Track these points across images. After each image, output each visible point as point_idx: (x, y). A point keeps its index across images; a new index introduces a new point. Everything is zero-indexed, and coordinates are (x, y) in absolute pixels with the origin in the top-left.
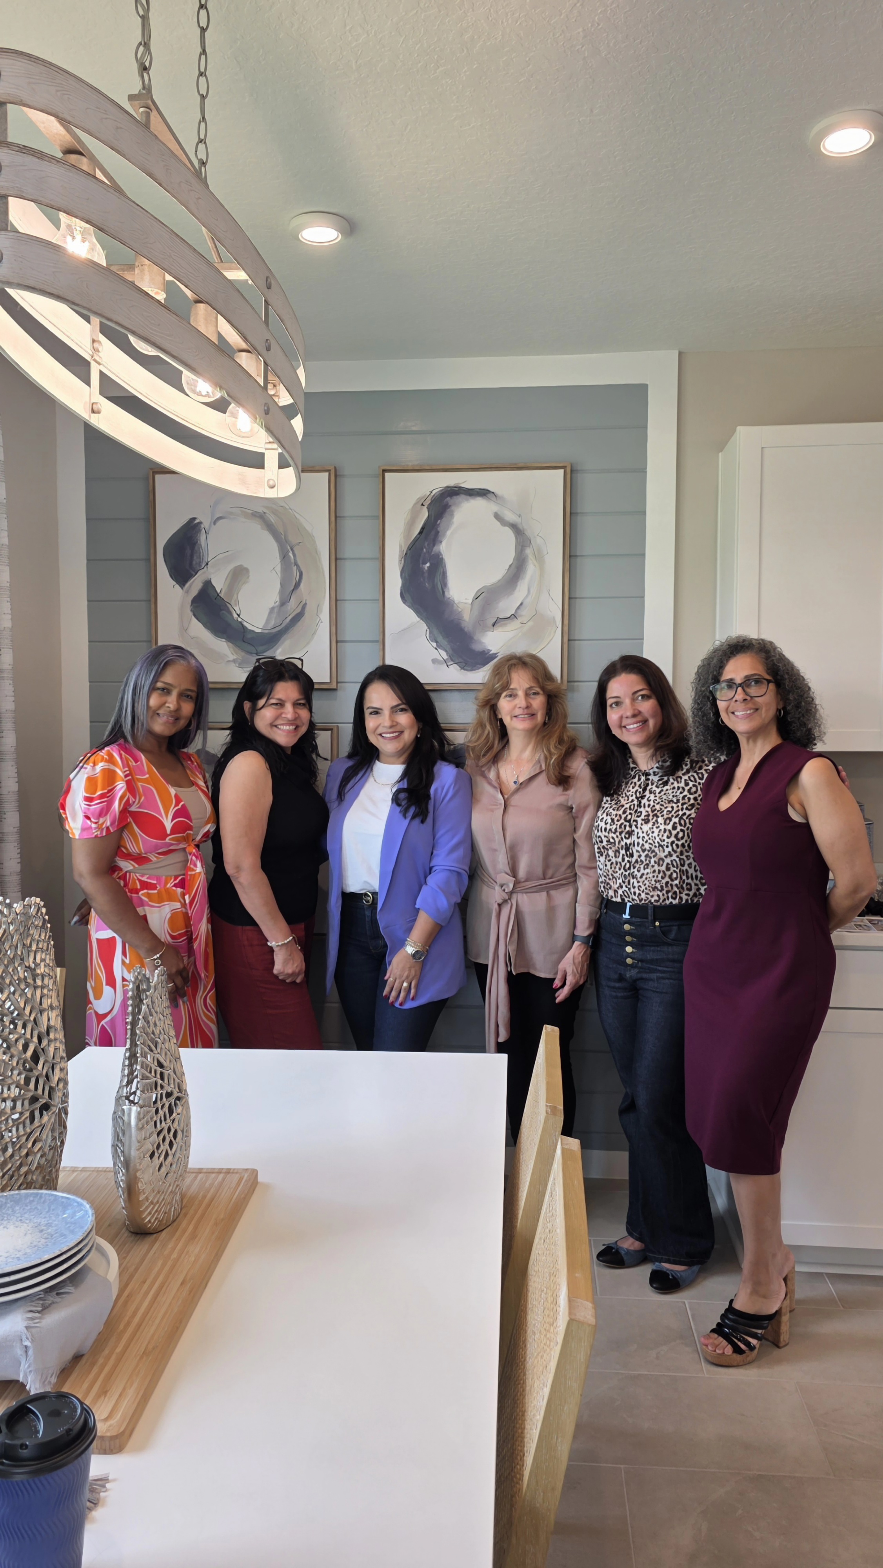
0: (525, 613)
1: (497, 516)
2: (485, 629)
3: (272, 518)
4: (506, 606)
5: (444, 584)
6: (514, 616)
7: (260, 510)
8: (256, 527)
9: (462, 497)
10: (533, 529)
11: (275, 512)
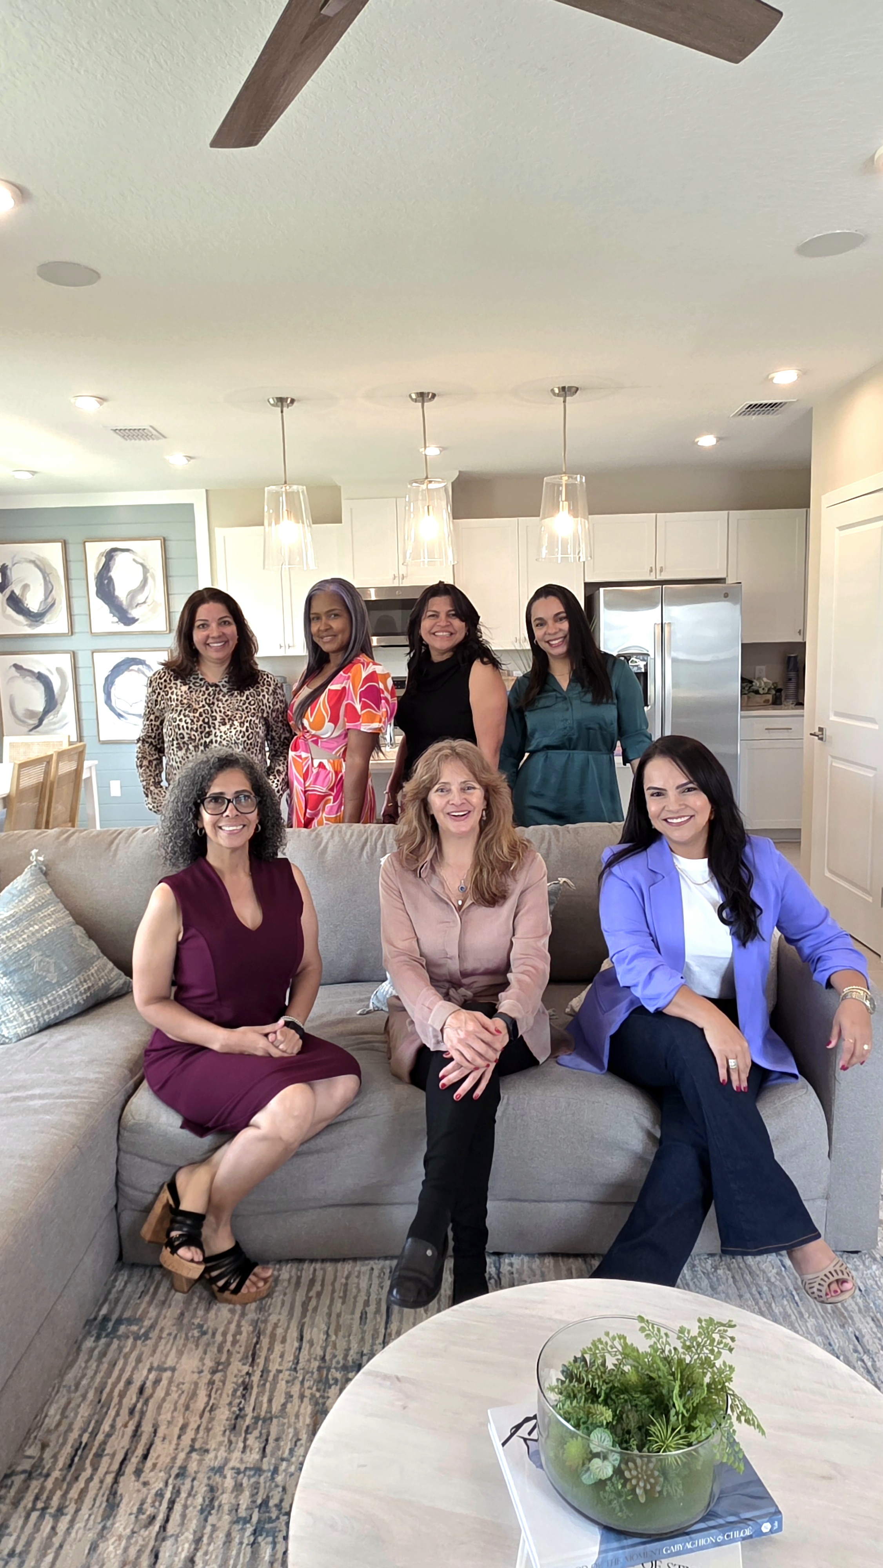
0: (149, 601)
1: (134, 560)
2: (132, 608)
3: (38, 562)
4: (140, 598)
5: (114, 590)
6: (144, 602)
7: (33, 559)
8: (32, 566)
9: (118, 553)
10: (149, 565)
11: (39, 560)
